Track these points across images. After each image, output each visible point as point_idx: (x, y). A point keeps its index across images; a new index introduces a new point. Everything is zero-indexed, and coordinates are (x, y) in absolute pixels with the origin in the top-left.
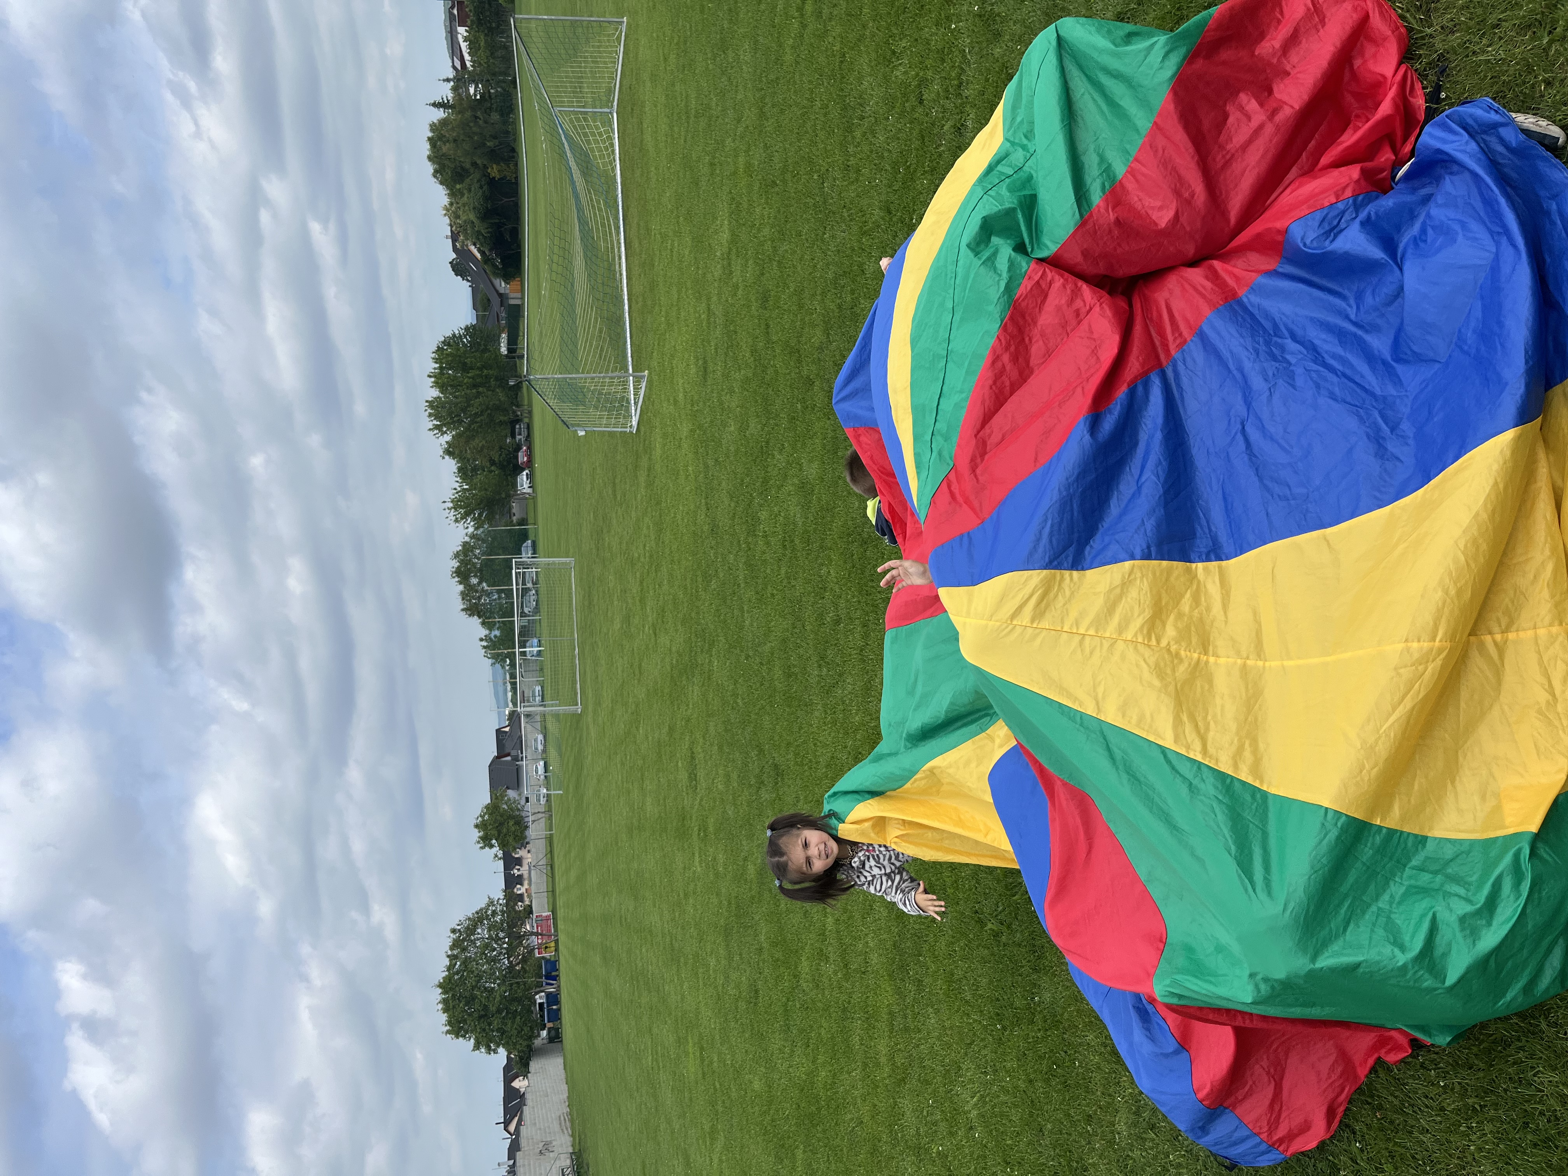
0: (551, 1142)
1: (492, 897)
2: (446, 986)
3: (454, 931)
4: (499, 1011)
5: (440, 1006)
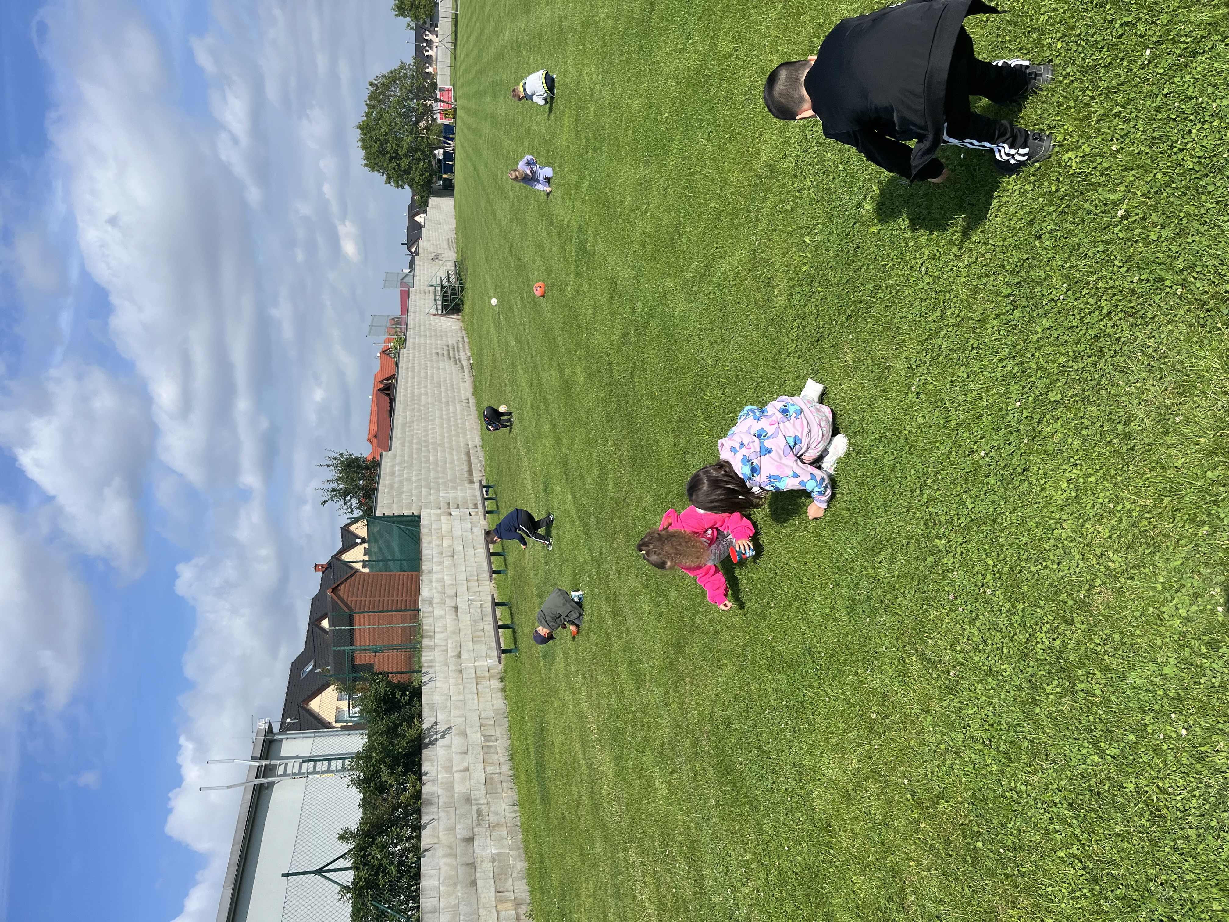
0: (441, 254)
1: (404, 61)
2: (365, 128)
3: (372, 84)
4: (406, 155)
5: (360, 144)
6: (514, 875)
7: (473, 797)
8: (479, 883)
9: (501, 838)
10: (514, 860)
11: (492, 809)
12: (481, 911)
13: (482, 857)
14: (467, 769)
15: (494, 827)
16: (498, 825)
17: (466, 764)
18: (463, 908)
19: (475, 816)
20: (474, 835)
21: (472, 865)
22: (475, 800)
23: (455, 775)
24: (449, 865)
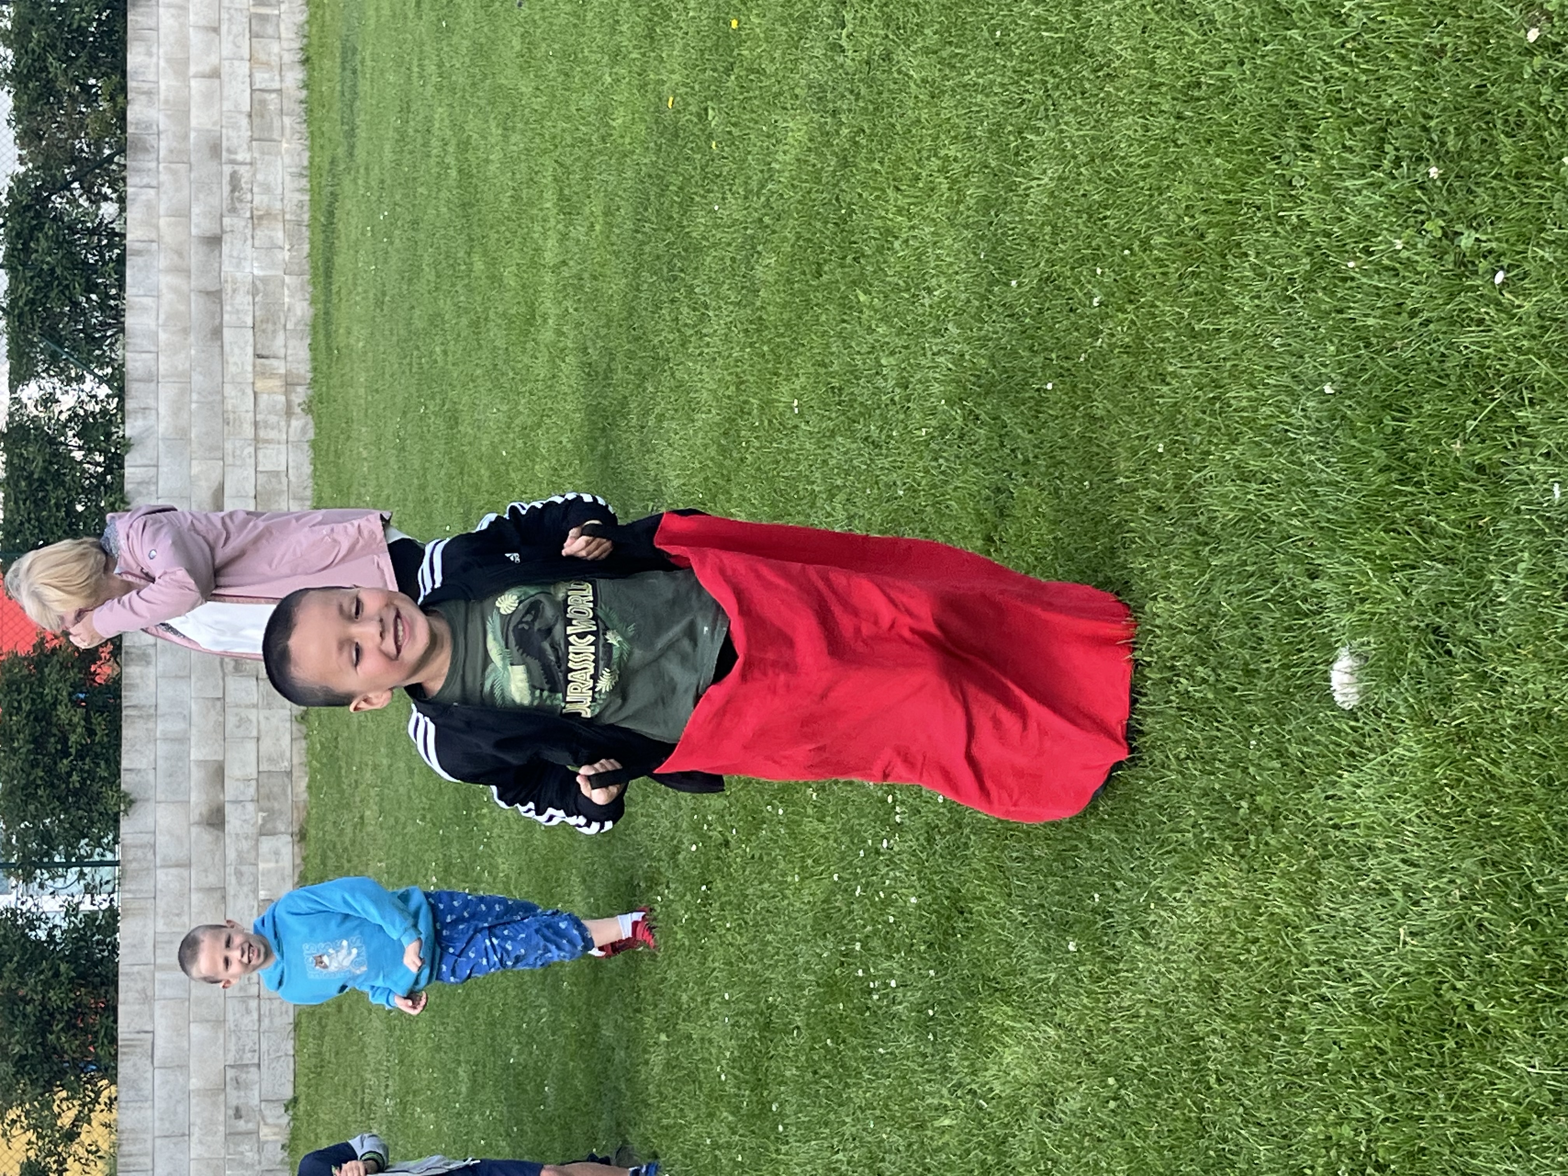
6: (290, 326)
7: (225, 144)
8: (227, 333)
9: (273, 247)
10: (291, 296)
11: (260, 177)
12: (229, 390)
13: (234, 282)
14: (215, 74)
15: (260, 218)
16: (268, 215)
17: (214, 59)
18: (197, 378)
19: (226, 188)
20: (223, 231)
21: (215, 296)
22: (229, 151)
23: (194, 83)
24: (175, 290)
